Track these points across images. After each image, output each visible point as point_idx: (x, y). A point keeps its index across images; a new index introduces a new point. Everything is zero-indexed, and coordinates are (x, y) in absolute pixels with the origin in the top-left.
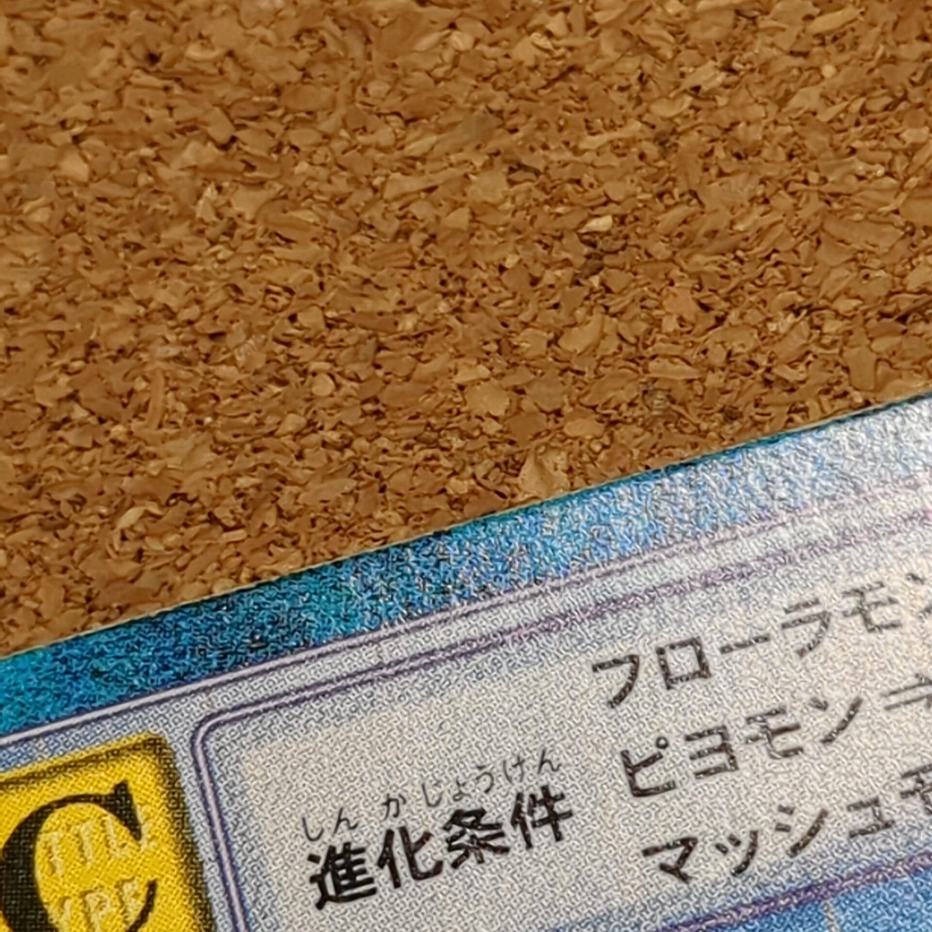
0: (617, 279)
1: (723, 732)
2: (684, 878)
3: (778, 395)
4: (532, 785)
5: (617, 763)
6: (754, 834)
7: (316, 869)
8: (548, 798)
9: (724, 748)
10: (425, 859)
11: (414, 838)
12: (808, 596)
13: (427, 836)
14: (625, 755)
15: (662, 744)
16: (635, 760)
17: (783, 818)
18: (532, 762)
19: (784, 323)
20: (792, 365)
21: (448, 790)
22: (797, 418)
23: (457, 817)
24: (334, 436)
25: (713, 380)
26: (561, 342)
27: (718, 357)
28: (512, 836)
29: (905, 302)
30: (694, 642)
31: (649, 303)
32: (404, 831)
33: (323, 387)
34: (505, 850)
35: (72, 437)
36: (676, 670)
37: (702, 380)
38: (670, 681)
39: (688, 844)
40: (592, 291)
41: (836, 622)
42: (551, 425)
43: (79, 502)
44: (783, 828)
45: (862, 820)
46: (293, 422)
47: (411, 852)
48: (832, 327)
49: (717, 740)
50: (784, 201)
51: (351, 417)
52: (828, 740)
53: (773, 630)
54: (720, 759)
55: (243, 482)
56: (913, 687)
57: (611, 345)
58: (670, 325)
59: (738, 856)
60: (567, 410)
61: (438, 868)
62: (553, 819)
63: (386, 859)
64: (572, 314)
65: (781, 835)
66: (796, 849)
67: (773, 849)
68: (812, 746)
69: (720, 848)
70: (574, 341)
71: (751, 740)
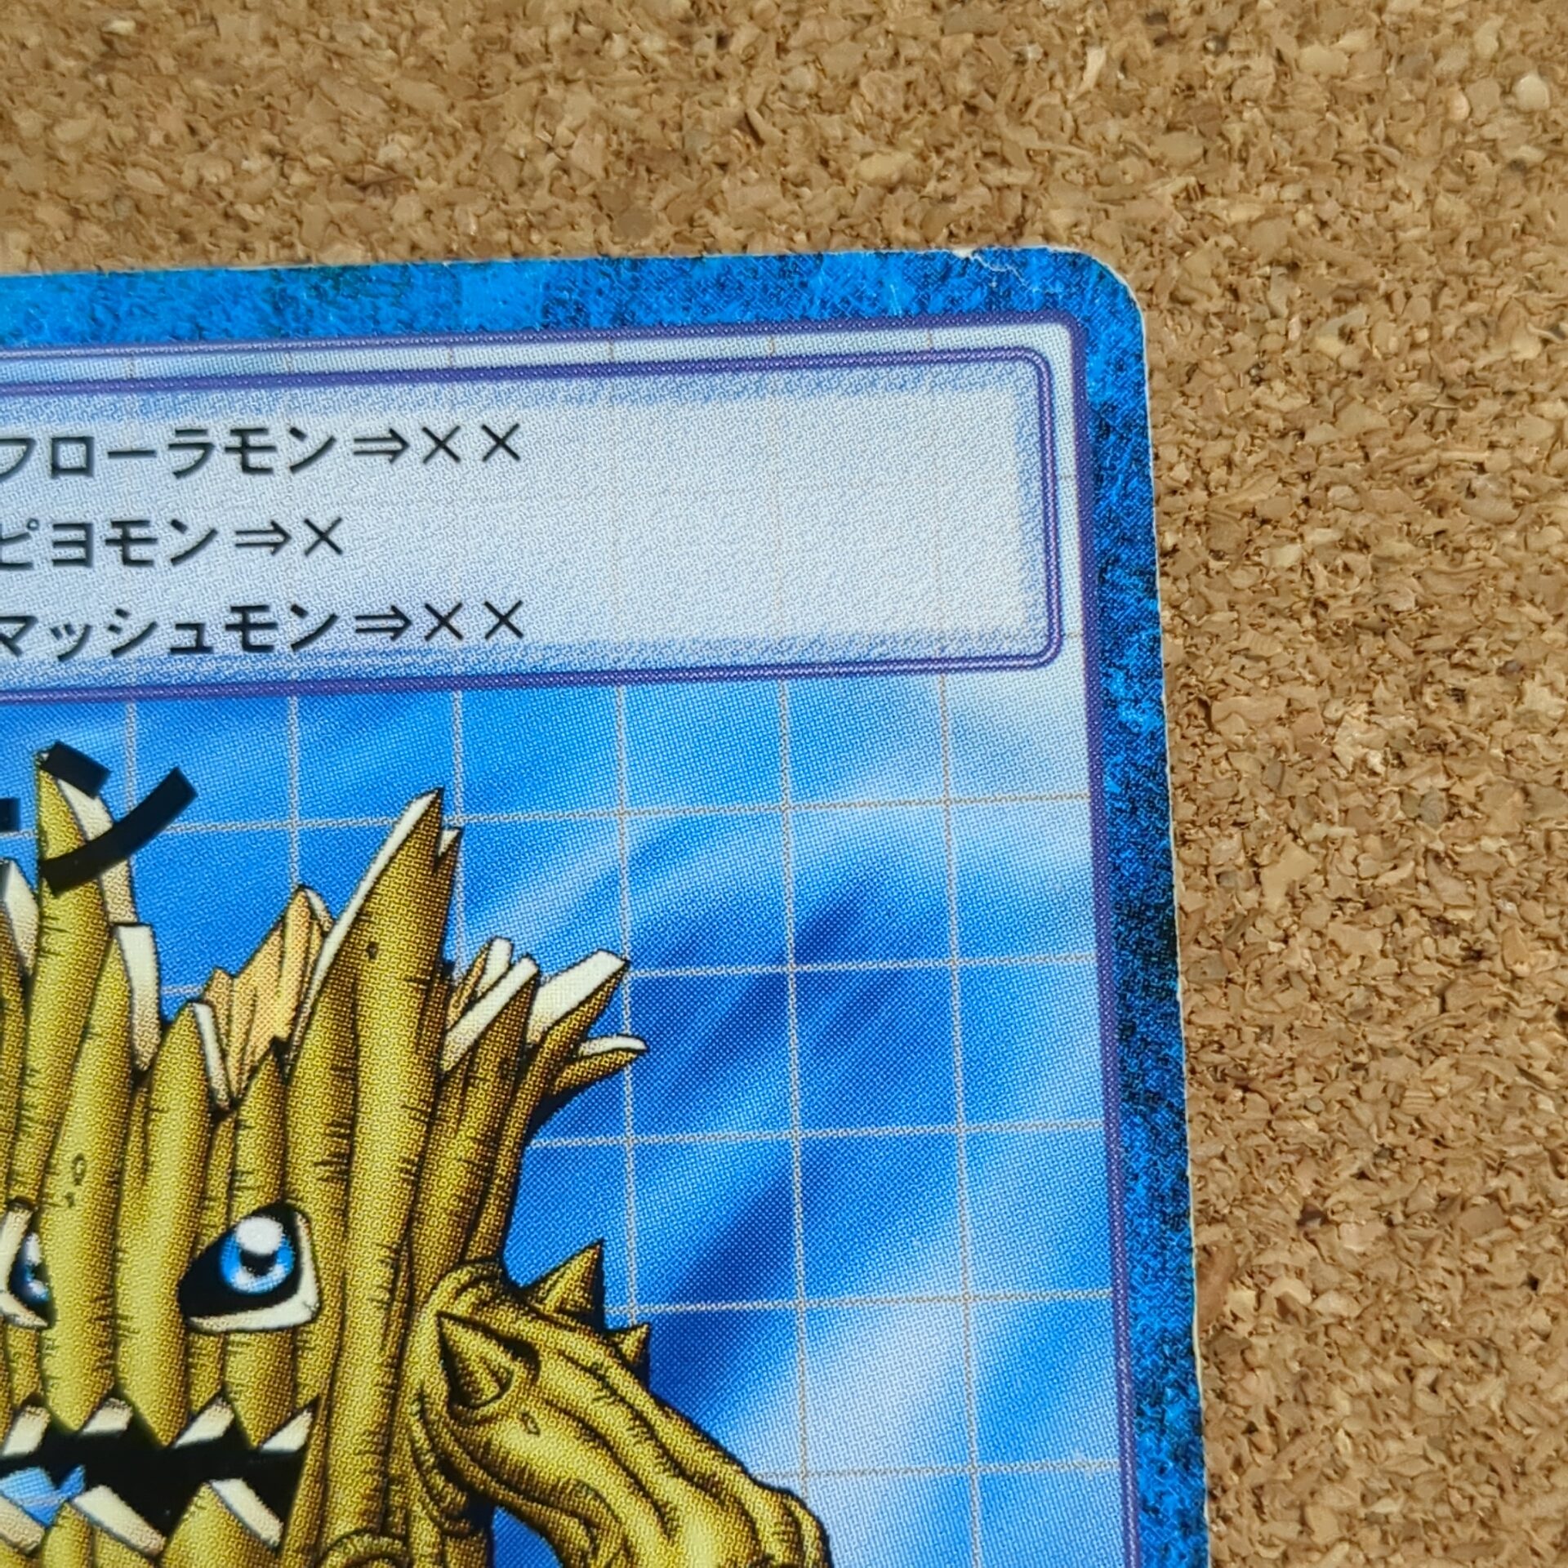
1: (87, 528)
2: (16, 652)
3: (233, 231)
6: (87, 628)
9: (85, 544)
12: (199, 424)
15: (32, 524)
16: (7, 532)
17: (118, 621)
19: (255, 163)
20: (253, 206)
22: (243, 255)
25: (179, 200)
26: (57, 130)
27: (188, 179)
29: (370, 172)
30: (86, 441)
31: (143, 113)
36: (64, 462)
37: (170, 198)
38: (56, 470)
39: (27, 621)
40: (97, 88)
41: (217, 455)
42: (24, 206)
44: (113, 628)
45: (187, 638)
48: (298, 178)
49: (79, 535)
50: (289, 47)
52: (176, 560)
53: (161, 448)
54: (78, 553)
56: (266, 532)
57: (99, 144)
58: (156, 138)
59: (67, 643)
60: (43, 195)
64: (72, 105)
65: (111, 635)
66: (116, 652)
67: (100, 644)
68: (162, 562)
69: (55, 632)
70: (67, 131)
71: (110, 542)
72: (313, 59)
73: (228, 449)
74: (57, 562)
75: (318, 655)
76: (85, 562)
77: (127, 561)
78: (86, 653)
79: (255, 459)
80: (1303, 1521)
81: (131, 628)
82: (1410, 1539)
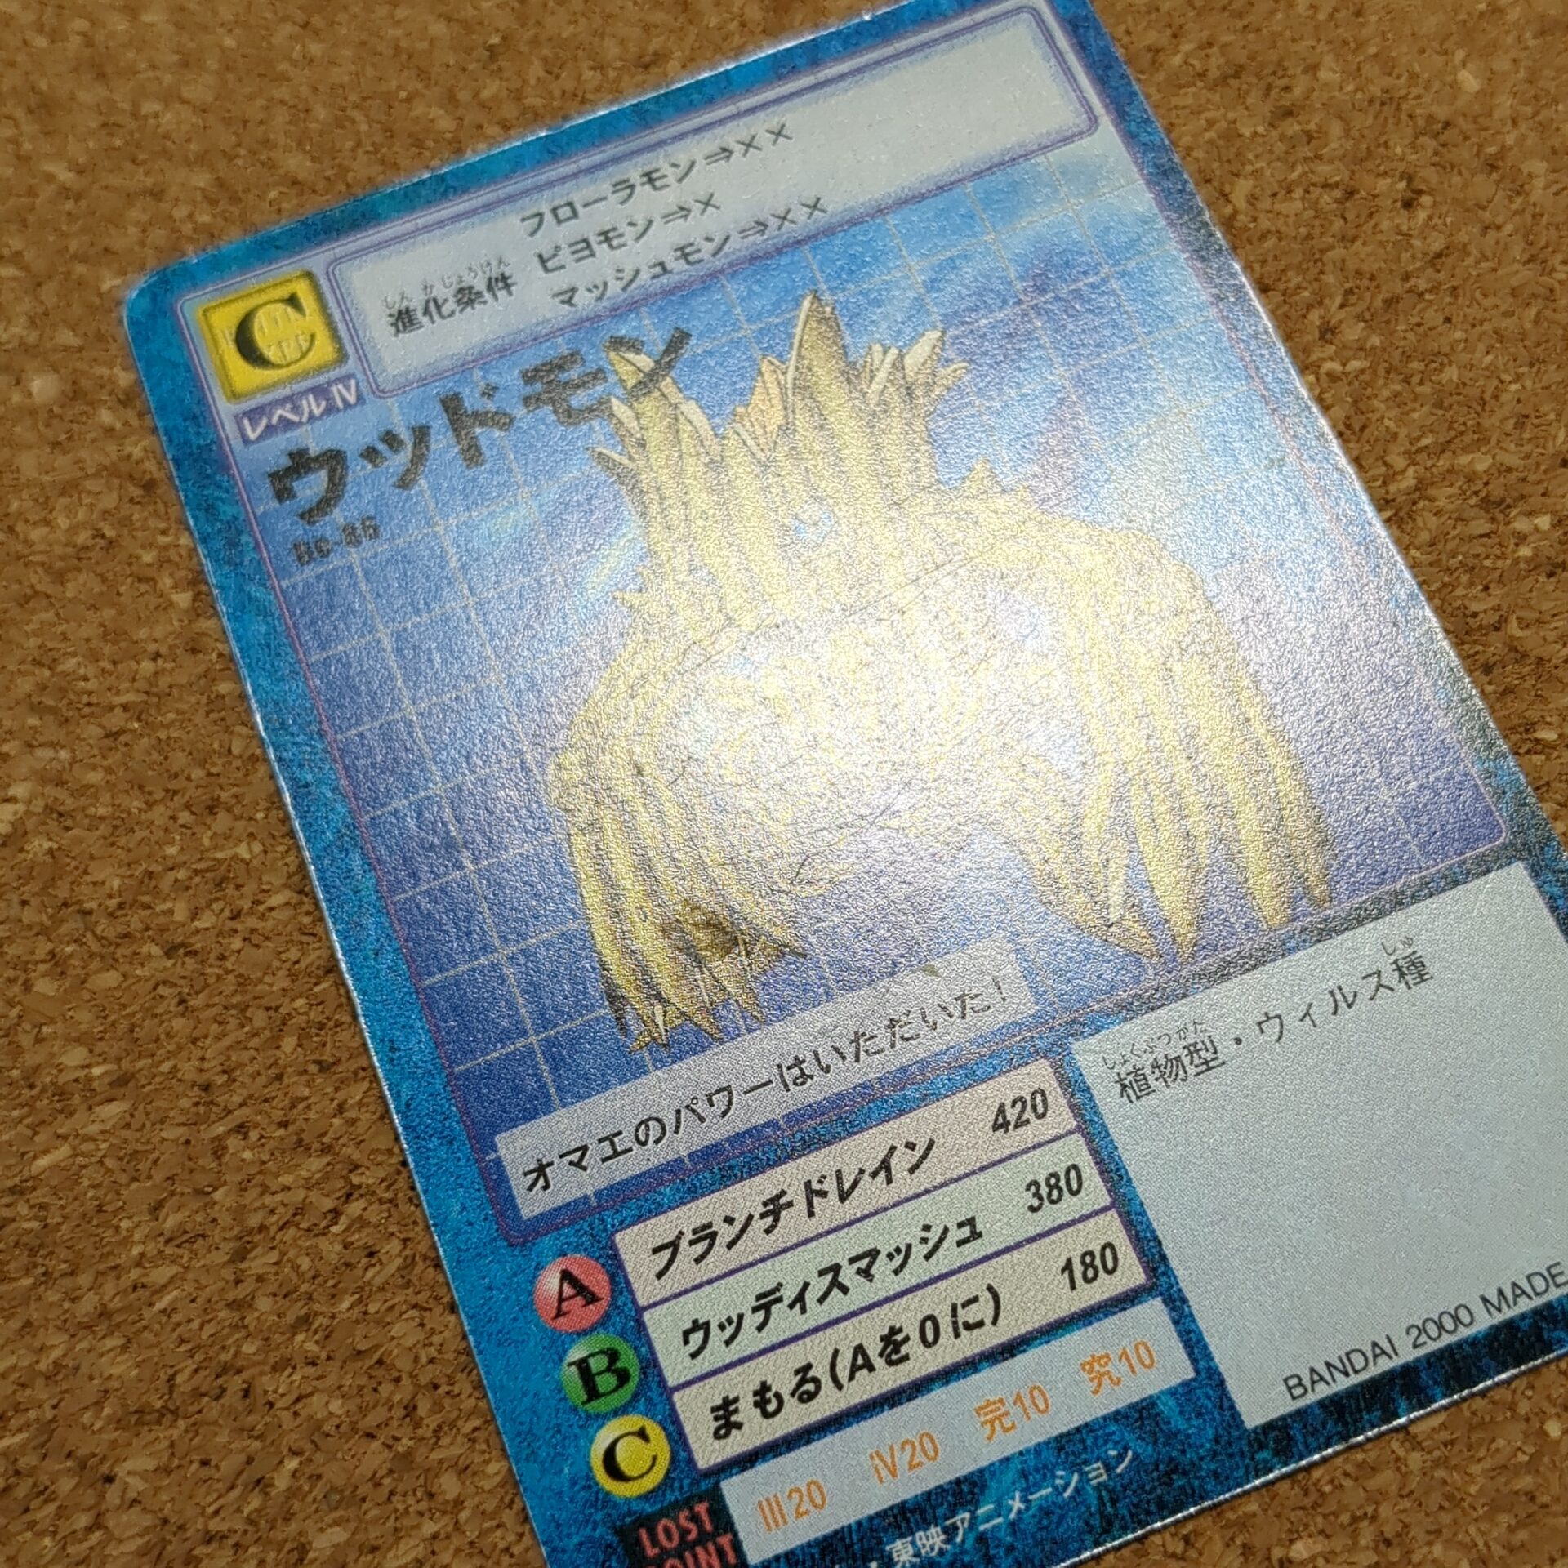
0: (504, 64)
1: (585, 241)
2: (573, 305)
4: (495, 273)
5: (536, 259)
6: (605, 283)
7: (392, 320)
8: (504, 278)
9: (589, 246)
10: (445, 310)
11: (440, 302)
12: (623, 178)
13: (446, 300)
14: (540, 256)
15: (557, 248)
16: (545, 256)
17: (619, 275)
18: (494, 263)
21: (454, 279)
23: (461, 290)
24: (371, 149)
28: (487, 296)
29: (647, 59)
30: (569, 204)
31: (521, 73)
32: (435, 300)
33: (364, 127)
34: (485, 302)
35: (240, 162)
36: (562, 217)
38: (559, 221)
39: (573, 290)
40: (493, 71)
41: (638, 189)
43: (247, 190)
44: (618, 279)
45: (658, 270)
46: (349, 144)
47: (438, 307)
49: (583, 245)
50: (583, 21)
51: (379, 139)
52: (638, 238)
53: (608, 195)
54: (586, 252)
55: (329, 173)
56: (677, 212)
57: (505, 93)
58: (533, 82)
59: (597, 293)
61: (452, 313)
62: (507, 287)
63: (426, 312)
64: (484, 82)
65: (619, 282)
66: (625, 288)
67: (615, 287)
68: (630, 242)
69: (590, 290)
70: (486, 94)
71: (600, 243)
72: (598, 21)
73: (643, 184)
74: (578, 260)
75: (727, 255)
76: (592, 255)
77: (611, 247)
78: (608, 294)
79: (658, 184)
80: (1385, 464)
81: (627, 275)
82: (1443, 451)
